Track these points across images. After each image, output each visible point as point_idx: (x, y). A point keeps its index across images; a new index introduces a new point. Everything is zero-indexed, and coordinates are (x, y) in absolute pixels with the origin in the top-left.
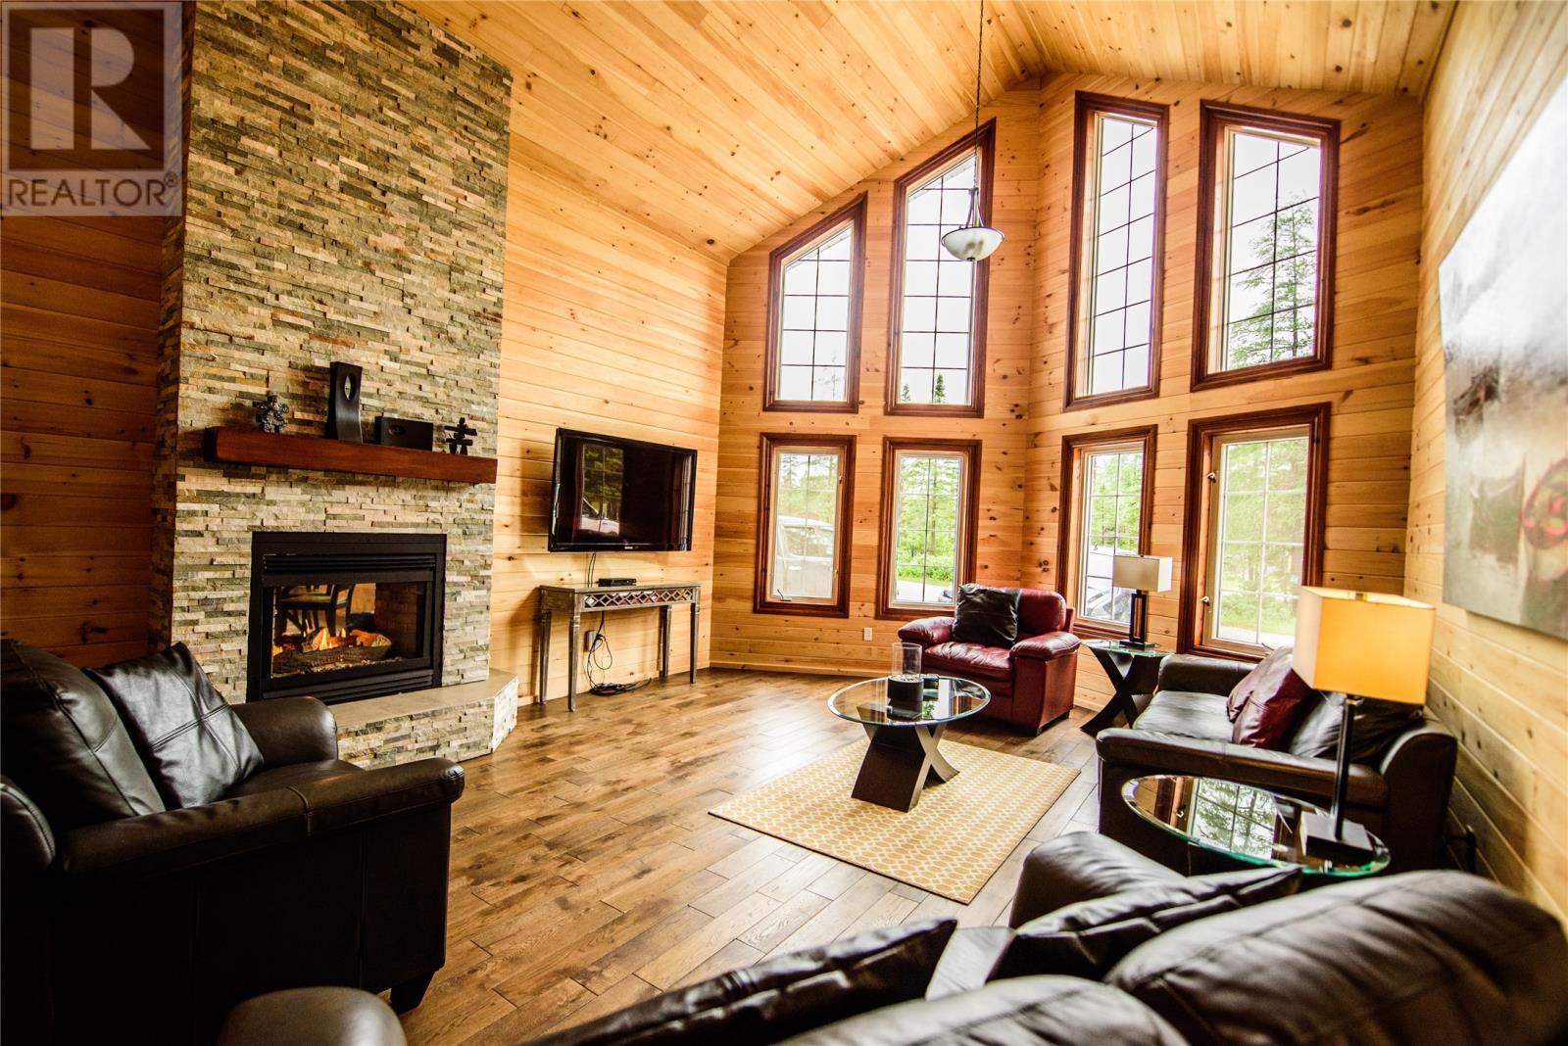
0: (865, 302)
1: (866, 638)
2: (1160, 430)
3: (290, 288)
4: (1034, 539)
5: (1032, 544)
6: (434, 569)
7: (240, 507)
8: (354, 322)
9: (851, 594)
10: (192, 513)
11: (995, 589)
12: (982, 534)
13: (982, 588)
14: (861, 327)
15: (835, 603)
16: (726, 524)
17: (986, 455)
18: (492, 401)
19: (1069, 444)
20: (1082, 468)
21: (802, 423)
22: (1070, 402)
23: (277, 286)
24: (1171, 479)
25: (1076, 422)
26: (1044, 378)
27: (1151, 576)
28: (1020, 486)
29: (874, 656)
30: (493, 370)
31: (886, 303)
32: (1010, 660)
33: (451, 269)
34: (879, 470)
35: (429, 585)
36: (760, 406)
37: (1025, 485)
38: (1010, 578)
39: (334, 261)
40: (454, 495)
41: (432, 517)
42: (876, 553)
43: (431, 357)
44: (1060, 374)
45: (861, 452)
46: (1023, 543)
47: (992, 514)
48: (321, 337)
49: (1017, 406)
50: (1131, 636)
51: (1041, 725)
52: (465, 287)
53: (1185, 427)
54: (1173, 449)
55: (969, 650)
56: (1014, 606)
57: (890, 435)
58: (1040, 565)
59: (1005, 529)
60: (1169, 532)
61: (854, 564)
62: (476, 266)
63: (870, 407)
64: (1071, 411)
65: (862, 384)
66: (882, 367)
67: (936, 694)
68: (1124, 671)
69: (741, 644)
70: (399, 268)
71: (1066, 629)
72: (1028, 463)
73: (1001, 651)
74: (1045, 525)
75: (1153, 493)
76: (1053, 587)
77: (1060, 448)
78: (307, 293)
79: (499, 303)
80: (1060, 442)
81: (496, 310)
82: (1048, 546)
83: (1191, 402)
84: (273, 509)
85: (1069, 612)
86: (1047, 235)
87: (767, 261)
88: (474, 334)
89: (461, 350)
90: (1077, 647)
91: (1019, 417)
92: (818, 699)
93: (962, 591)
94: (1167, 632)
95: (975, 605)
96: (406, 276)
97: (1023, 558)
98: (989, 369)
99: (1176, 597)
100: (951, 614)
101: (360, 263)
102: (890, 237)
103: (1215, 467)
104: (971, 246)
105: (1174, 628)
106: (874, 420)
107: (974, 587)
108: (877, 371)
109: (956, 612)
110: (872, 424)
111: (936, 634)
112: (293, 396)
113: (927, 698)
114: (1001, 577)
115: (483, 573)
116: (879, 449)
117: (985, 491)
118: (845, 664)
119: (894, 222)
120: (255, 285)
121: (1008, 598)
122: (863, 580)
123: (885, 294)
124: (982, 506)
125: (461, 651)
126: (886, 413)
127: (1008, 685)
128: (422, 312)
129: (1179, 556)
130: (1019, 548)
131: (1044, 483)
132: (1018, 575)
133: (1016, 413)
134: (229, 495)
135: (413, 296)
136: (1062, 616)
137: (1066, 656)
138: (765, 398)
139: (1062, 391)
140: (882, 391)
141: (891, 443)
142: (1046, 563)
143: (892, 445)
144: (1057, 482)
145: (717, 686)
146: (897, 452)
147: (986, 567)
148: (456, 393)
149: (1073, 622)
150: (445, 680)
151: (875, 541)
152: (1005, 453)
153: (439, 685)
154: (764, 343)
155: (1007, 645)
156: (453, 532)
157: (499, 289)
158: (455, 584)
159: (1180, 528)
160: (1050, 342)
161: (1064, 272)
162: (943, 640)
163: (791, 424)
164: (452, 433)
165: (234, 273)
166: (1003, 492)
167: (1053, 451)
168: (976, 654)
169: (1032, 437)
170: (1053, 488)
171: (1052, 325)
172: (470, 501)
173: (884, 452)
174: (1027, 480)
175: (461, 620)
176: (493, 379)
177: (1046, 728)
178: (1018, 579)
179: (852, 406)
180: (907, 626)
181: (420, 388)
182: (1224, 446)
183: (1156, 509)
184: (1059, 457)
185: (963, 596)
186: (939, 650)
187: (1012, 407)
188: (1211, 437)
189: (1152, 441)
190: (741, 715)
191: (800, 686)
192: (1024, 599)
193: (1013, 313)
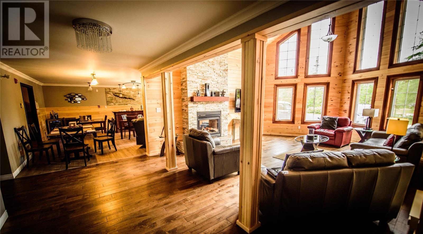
0: (300, 52)
1: (299, 128)
2: (379, 78)
3: (199, 72)
4: (343, 105)
5: (342, 106)
6: (219, 117)
7: (195, 108)
8: (207, 76)
9: (295, 119)
10: (190, 110)
11: (332, 117)
12: (329, 104)
13: (328, 117)
14: (299, 58)
15: (291, 121)
16: (266, 105)
17: (331, 86)
18: (226, 86)
19: (354, 82)
20: (357, 88)
21: (284, 82)
22: (355, 72)
23: (198, 72)
24: (381, 90)
25: (356, 77)
26: (348, 66)
27: (373, 113)
28: (340, 93)
29: (301, 132)
30: (227, 80)
31: (306, 51)
32: (335, 132)
33: (220, 63)
34: (303, 91)
35: (219, 119)
36: (274, 78)
37: (341, 92)
38: (336, 114)
39: (204, 66)
40: (222, 104)
41: (219, 108)
42: (302, 110)
43: (218, 80)
44: (352, 65)
45: (298, 87)
46: (340, 106)
47: (332, 99)
48: (203, 79)
49: (340, 73)
50: (366, 127)
51: (341, 146)
52: (222, 65)
53: (386, 77)
54: (382, 83)
55: (324, 130)
56: (336, 121)
57: (306, 83)
58: (344, 111)
59: (335, 103)
60: (379, 102)
61: (296, 112)
62: (224, 61)
63: (301, 76)
64: (354, 74)
65: (299, 71)
66: (304, 67)
67: (317, 138)
68: (363, 135)
69: (270, 130)
70: (213, 64)
71: (350, 125)
72: (342, 87)
73: (332, 130)
74: (346, 102)
75: (376, 93)
76: (347, 116)
77: (351, 83)
78: (201, 72)
79: (227, 67)
80: (351, 81)
81: (227, 69)
82: (347, 107)
83: (388, 71)
84: (199, 108)
85: (351, 122)
86: (351, 29)
87: (276, 45)
88: (224, 74)
89: (222, 77)
90: (352, 129)
91: (340, 76)
92: (289, 141)
93: (323, 118)
94: (377, 126)
95: (326, 121)
96: (214, 66)
97: (340, 109)
98: (332, 65)
99: (380, 118)
100: (320, 123)
101: (208, 65)
102: (307, 35)
103: (394, 87)
104: (329, 39)
105: (379, 125)
106: (302, 79)
107: (326, 117)
108: (303, 68)
109: (321, 122)
110: (301, 80)
111: (316, 127)
112: (201, 90)
113: (315, 139)
114: (333, 114)
115: (226, 117)
116: (303, 86)
117: (330, 94)
118: (294, 134)
119: (308, 31)
120: (195, 72)
121: (335, 119)
122: (298, 116)
123: (306, 49)
124: (329, 98)
125: (224, 131)
126: (305, 78)
127: (334, 137)
128: (216, 72)
129: (382, 108)
130: (339, 107)
131: (346, 92)
132: (338, 113)
133: (340, 75)
134: (194, 107)
135: (215, 69)
136: (348, 123)
137: (349, 131)
138: (275, 76)
139: (352, 69)
140: (304, 72)
141: (306, 84)
142: (346, 110)
143: (306, 85)
144: (350, 91)
145: (266, 138)
146: (307, 86)
147: (330, 112)
148: (222, 85)
149: (351, 124)
150: (222, 135)
151: (301, 107)
152: (336, 85)
153: (221, 136)
154: (275, 64)
155: (334, 129)
156: (222, 110)
157: (227, 65)
158: (223, 119)
159: (382, 102)
160: (350, 56)
161: (355, 38)
162: (318, 128)
163: (282, 82)
164: (221, 93)
165: (192, 71)
166: (335, 94)
167: (349, 84)
168: (326, 131)
169: (344, 80)
170: (349, 93)
171: (351, 52)
172: (224, 105)
173: (304, 87)
174: (342, 91)
175: (224, 125)
176: (227, 82)
177: (342, 147)
178: (338, 114)
179: (297, 77)
180: (309, 125)
181: (217, 85)
182: (397, 81)
183: (376, 97)
184: (351, 85)
185: (323, 119)
186: (317, 130)
187: (338, 73)
188: (393, 80)
189: (376, 81)
190: (273, 143)
191: (284, 138)
192: (339, 119)
193: (340, 50)
